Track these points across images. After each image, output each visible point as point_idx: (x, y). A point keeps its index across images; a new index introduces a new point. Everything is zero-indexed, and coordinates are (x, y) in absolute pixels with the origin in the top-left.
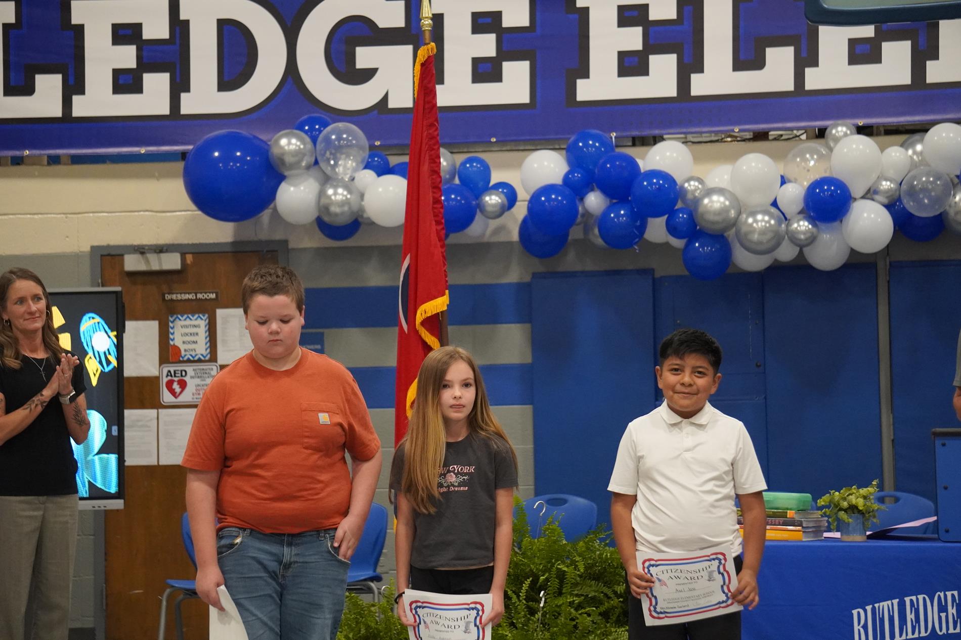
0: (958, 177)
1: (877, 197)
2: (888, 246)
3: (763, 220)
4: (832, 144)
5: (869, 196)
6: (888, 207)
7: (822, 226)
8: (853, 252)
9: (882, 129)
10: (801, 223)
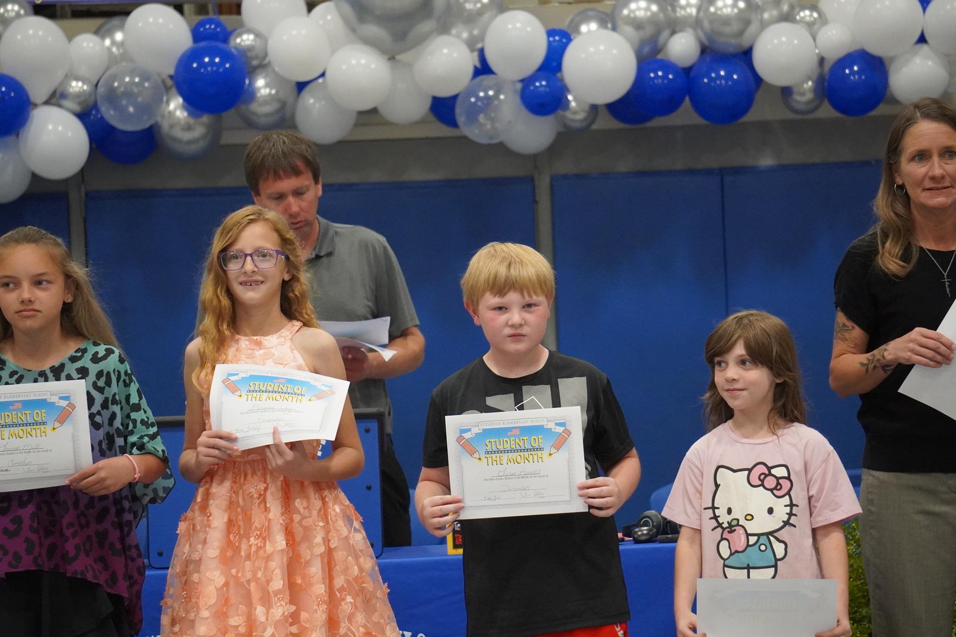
0: (171, 77)
1: (67, 103)
2: (82, 171)
5: (54, 100)
6: (81, 116)
8: (35, 178)
9: (68, 10)
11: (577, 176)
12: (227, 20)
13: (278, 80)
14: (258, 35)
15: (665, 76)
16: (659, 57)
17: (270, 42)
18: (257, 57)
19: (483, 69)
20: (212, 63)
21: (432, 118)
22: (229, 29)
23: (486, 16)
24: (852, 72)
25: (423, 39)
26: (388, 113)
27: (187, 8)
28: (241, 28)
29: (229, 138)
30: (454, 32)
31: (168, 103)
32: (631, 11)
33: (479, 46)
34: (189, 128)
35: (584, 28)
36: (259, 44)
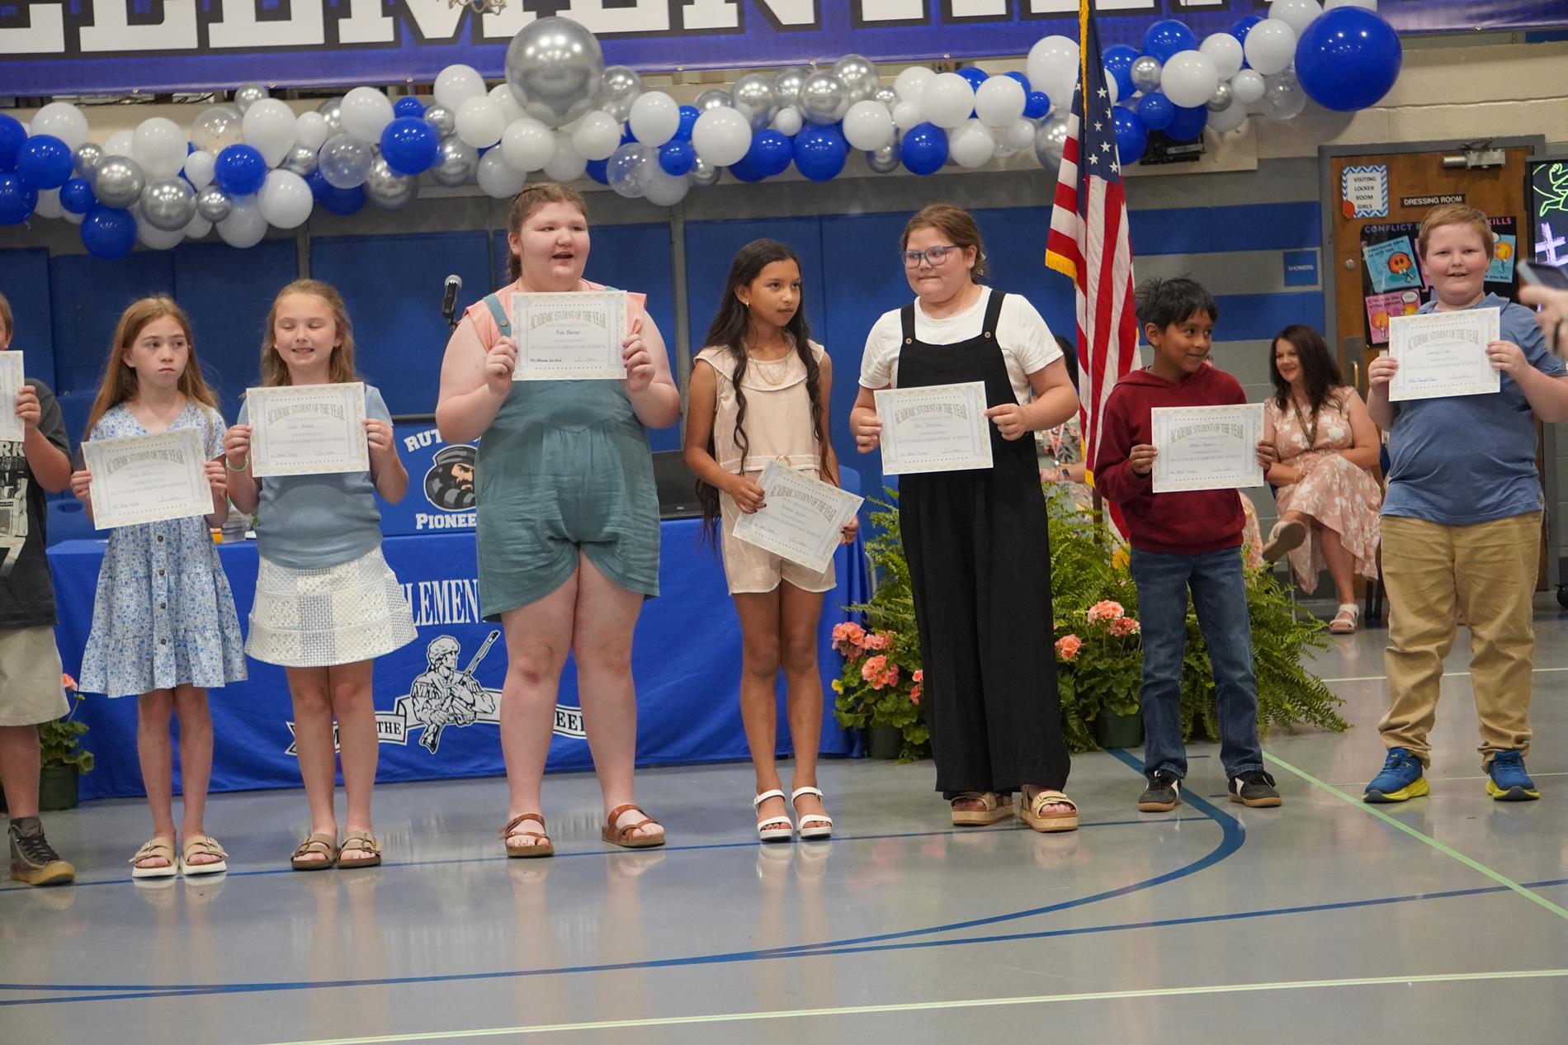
0: (378, 145)
1: (294, 167)
2: (308, 221)
3: (170, 193)
4: (242, 108)
5: (284, 165)
6: (307, 177)
7: (236, 199)
8: (271, 227)
9: (296, 93)
10: (213, 195)
11: (706, 222)
12: (420, 98)
13: (463, 147)
14: (447, 111)
15: (774, 144)
16: (769, 128)
17: (457, 117)
18: (446, 129)
19: (629, 138)
20: (410, 134)
21: (587, 176)
22: (424, 106)
23: (631, 95)
24: (922, 140)
25: (580, 114)
26: (550, 173)
27: (390, 89)
28: (433, 105)
29: (424, 194)
30: (605, 108)
31: (375, 165)
32: (747, 92)
33: (625, 119)
34: (392, 186)
35: (709, 105)
36: (447, 117)
